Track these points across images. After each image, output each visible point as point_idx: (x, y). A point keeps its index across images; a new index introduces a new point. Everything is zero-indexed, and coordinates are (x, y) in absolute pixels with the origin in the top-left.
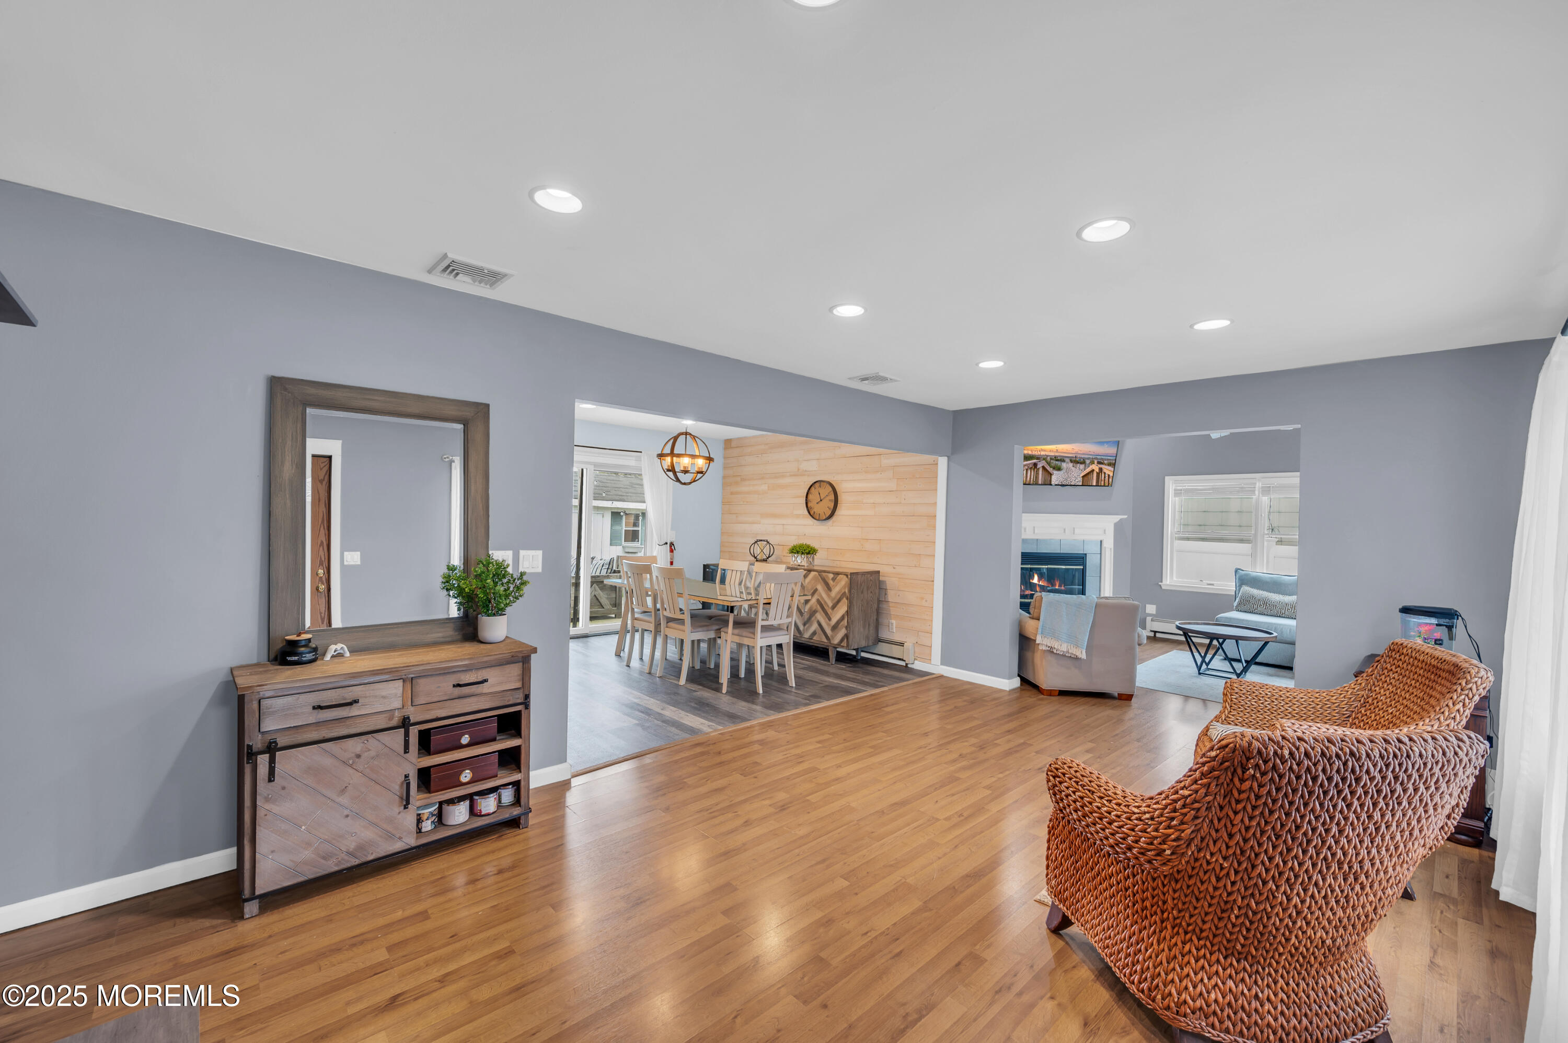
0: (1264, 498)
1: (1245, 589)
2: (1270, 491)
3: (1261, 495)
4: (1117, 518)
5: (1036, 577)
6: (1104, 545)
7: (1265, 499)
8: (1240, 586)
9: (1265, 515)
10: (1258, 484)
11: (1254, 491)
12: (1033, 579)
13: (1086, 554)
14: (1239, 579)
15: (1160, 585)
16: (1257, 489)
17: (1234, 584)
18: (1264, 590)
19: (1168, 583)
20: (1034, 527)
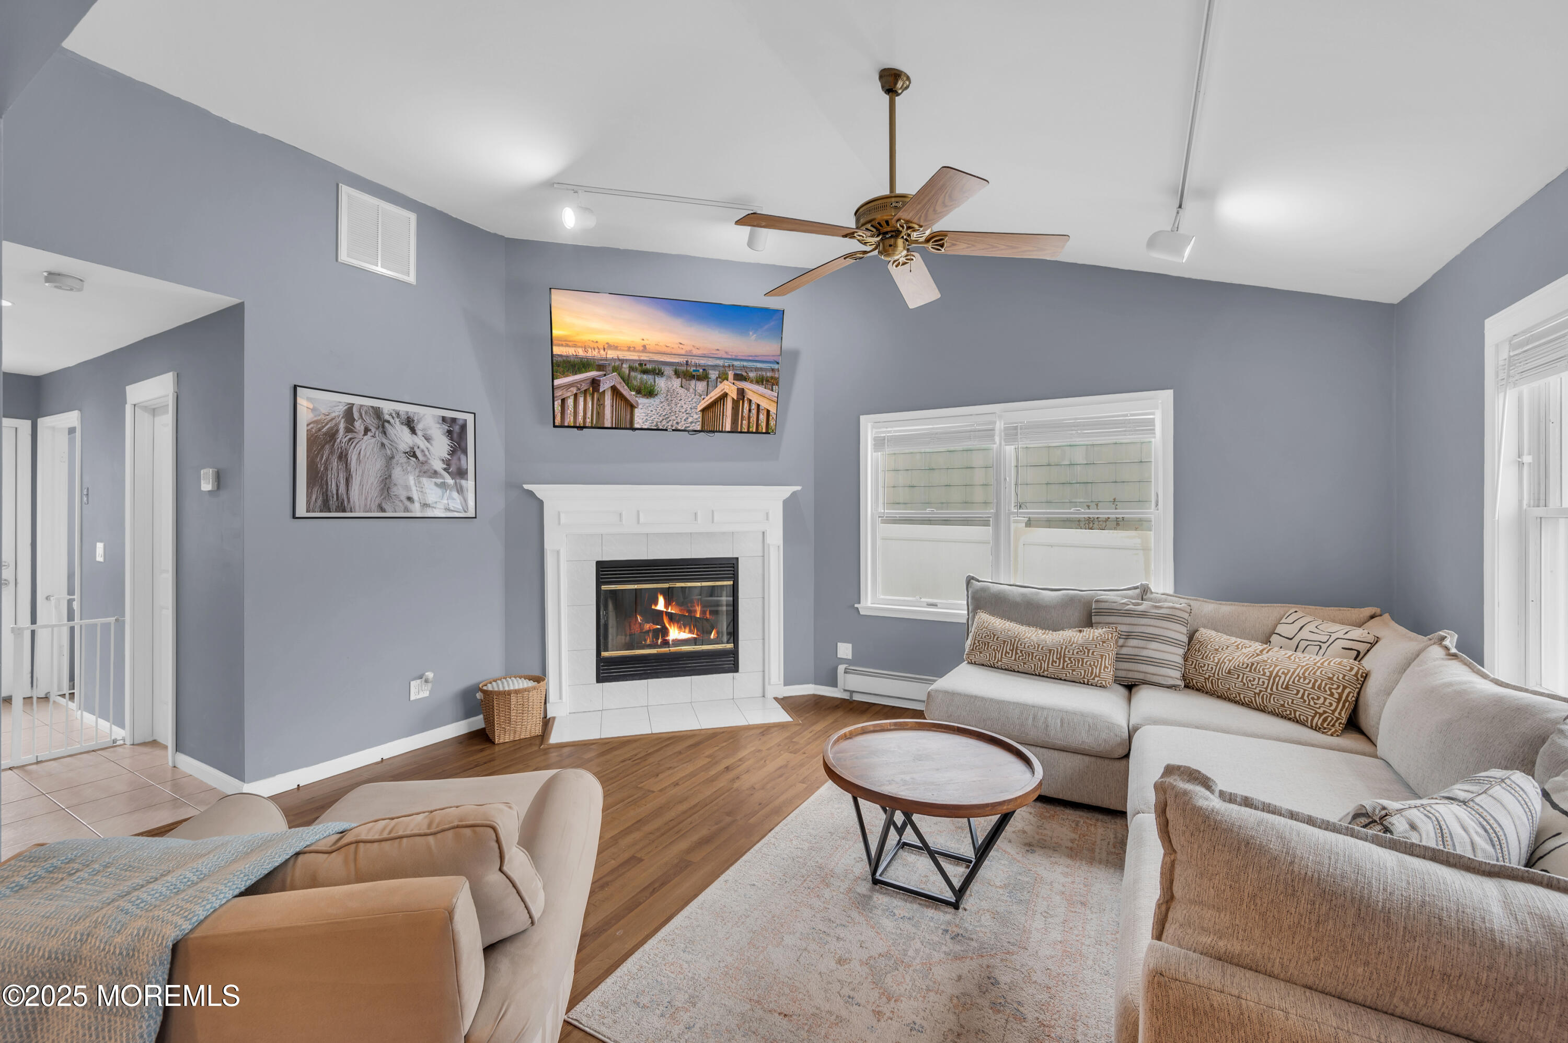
0: (1008, 448)
1: (983, 617)
2: (1016, 434)
3: (1003, 443)
4: (787, 491)
5: (661, 600)
6: (769, 540)
7: (1010, 449)
8: (975, 612)
9: (1010, 480)
10: (998, 423)
11: (993, 436)
12: (656, 604)
13: (737, 559)
14: (973, 598)
15: (857, 608)
16: (997, 432)
17: (966, 602)
18: (1010, 619)
19: (869, 604)
20: (638, 512)
